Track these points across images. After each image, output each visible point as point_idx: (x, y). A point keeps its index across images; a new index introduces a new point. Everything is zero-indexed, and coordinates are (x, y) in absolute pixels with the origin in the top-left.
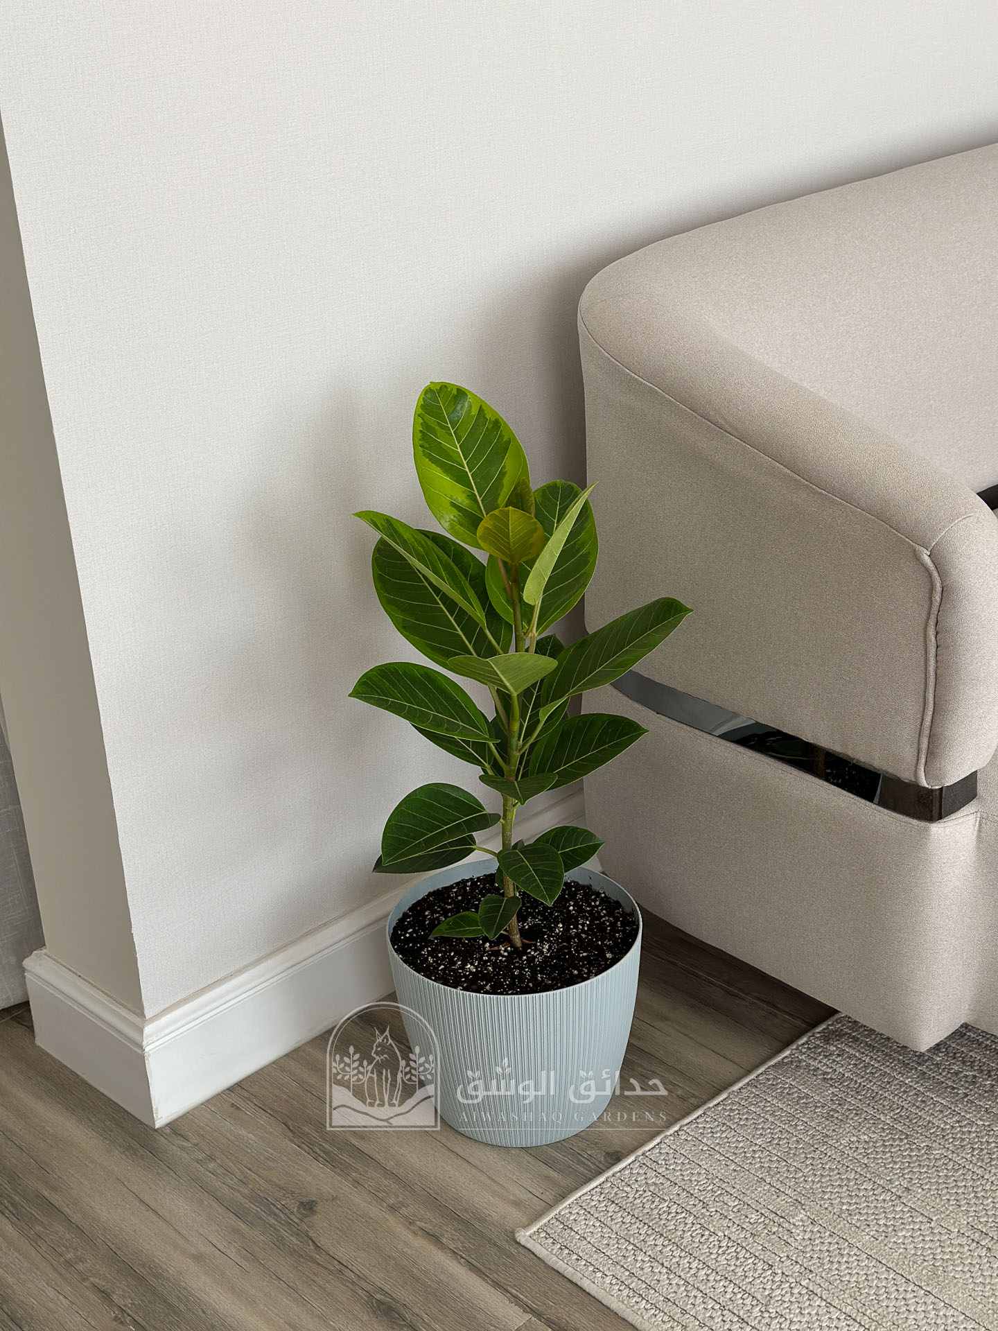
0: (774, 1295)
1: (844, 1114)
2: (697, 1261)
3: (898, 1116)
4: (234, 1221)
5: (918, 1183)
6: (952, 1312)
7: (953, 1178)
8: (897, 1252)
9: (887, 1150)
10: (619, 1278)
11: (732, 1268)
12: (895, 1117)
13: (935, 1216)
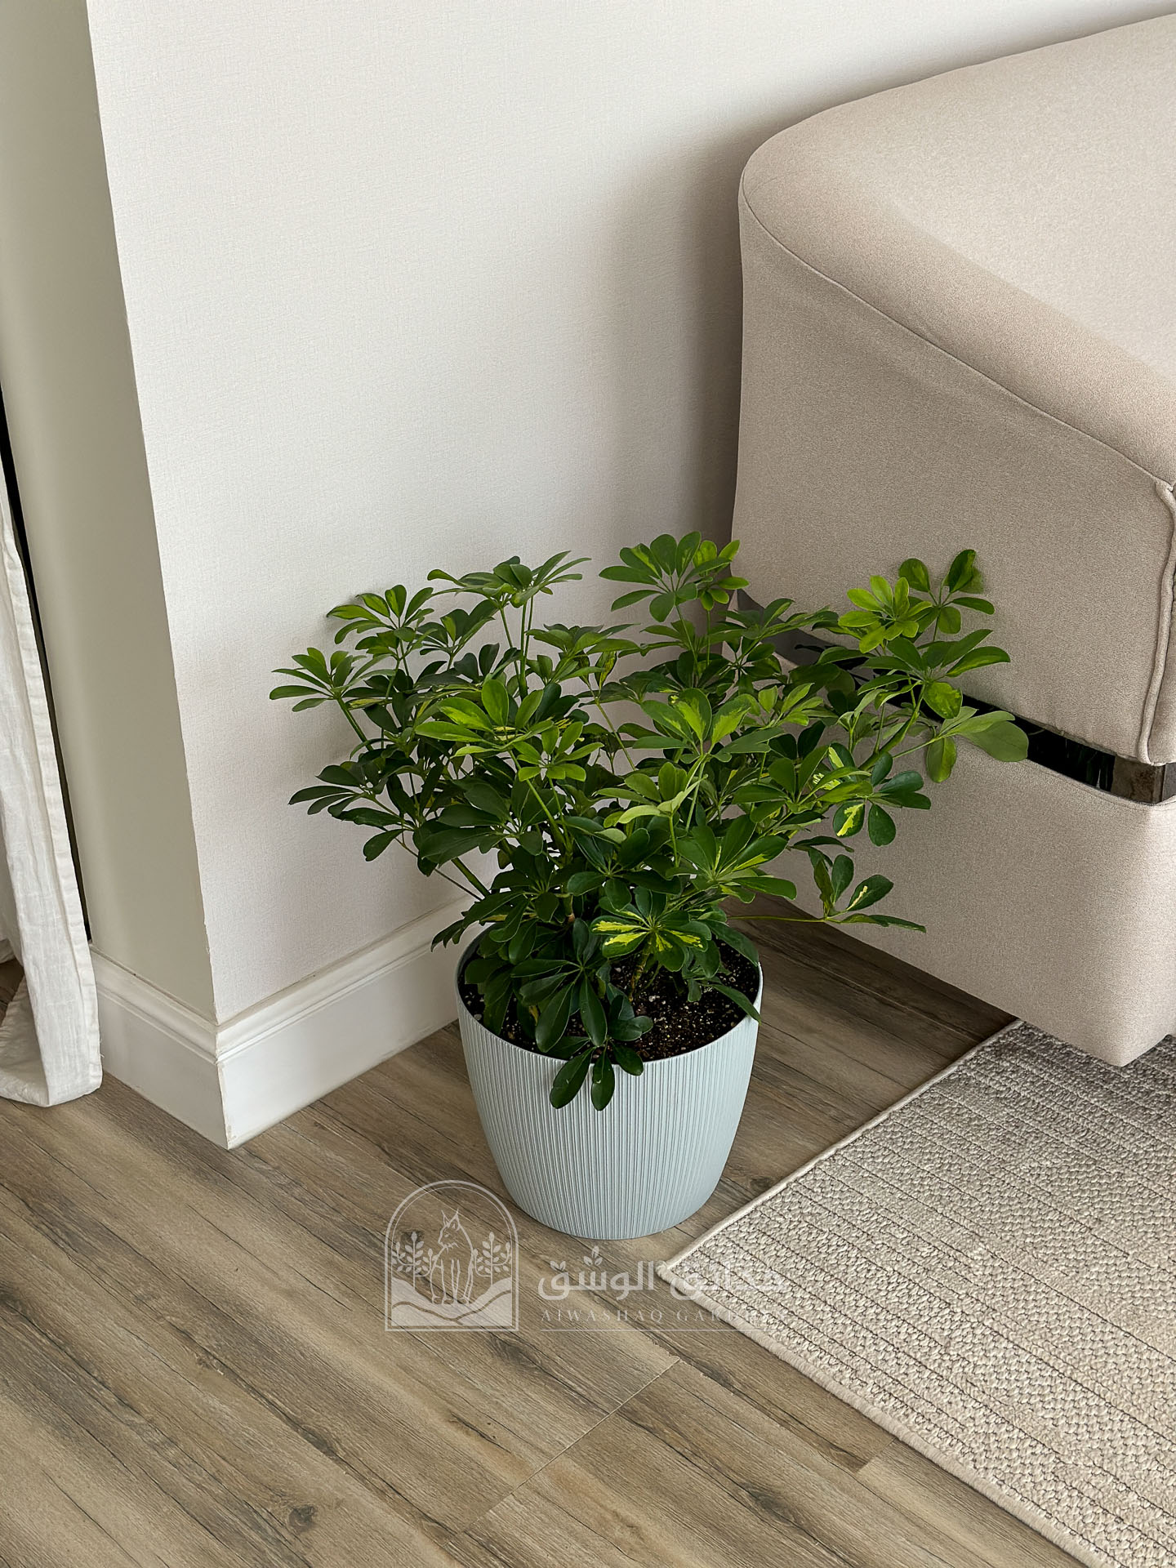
0: (953, 1336)
1: (1022, 1137)
2: (864, 1299)
3: (1084, 1139)
4: (329, 1253)
5: (1110, 1213)
6: (1156, 1356)
7: (1150, 1209)
8: (1091, 1289)
9: (1073, 1177)
10: (777, 1316)
11: (906, 1306)
12: (1081, 1141)
13: (1132, 1249)
